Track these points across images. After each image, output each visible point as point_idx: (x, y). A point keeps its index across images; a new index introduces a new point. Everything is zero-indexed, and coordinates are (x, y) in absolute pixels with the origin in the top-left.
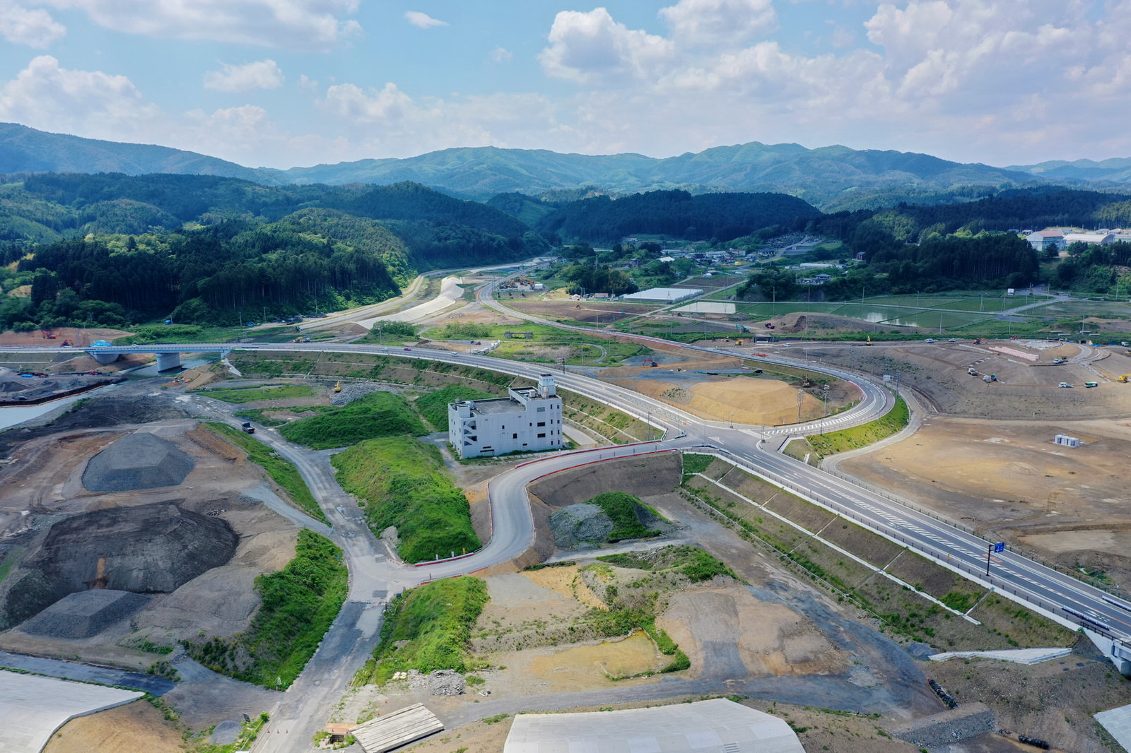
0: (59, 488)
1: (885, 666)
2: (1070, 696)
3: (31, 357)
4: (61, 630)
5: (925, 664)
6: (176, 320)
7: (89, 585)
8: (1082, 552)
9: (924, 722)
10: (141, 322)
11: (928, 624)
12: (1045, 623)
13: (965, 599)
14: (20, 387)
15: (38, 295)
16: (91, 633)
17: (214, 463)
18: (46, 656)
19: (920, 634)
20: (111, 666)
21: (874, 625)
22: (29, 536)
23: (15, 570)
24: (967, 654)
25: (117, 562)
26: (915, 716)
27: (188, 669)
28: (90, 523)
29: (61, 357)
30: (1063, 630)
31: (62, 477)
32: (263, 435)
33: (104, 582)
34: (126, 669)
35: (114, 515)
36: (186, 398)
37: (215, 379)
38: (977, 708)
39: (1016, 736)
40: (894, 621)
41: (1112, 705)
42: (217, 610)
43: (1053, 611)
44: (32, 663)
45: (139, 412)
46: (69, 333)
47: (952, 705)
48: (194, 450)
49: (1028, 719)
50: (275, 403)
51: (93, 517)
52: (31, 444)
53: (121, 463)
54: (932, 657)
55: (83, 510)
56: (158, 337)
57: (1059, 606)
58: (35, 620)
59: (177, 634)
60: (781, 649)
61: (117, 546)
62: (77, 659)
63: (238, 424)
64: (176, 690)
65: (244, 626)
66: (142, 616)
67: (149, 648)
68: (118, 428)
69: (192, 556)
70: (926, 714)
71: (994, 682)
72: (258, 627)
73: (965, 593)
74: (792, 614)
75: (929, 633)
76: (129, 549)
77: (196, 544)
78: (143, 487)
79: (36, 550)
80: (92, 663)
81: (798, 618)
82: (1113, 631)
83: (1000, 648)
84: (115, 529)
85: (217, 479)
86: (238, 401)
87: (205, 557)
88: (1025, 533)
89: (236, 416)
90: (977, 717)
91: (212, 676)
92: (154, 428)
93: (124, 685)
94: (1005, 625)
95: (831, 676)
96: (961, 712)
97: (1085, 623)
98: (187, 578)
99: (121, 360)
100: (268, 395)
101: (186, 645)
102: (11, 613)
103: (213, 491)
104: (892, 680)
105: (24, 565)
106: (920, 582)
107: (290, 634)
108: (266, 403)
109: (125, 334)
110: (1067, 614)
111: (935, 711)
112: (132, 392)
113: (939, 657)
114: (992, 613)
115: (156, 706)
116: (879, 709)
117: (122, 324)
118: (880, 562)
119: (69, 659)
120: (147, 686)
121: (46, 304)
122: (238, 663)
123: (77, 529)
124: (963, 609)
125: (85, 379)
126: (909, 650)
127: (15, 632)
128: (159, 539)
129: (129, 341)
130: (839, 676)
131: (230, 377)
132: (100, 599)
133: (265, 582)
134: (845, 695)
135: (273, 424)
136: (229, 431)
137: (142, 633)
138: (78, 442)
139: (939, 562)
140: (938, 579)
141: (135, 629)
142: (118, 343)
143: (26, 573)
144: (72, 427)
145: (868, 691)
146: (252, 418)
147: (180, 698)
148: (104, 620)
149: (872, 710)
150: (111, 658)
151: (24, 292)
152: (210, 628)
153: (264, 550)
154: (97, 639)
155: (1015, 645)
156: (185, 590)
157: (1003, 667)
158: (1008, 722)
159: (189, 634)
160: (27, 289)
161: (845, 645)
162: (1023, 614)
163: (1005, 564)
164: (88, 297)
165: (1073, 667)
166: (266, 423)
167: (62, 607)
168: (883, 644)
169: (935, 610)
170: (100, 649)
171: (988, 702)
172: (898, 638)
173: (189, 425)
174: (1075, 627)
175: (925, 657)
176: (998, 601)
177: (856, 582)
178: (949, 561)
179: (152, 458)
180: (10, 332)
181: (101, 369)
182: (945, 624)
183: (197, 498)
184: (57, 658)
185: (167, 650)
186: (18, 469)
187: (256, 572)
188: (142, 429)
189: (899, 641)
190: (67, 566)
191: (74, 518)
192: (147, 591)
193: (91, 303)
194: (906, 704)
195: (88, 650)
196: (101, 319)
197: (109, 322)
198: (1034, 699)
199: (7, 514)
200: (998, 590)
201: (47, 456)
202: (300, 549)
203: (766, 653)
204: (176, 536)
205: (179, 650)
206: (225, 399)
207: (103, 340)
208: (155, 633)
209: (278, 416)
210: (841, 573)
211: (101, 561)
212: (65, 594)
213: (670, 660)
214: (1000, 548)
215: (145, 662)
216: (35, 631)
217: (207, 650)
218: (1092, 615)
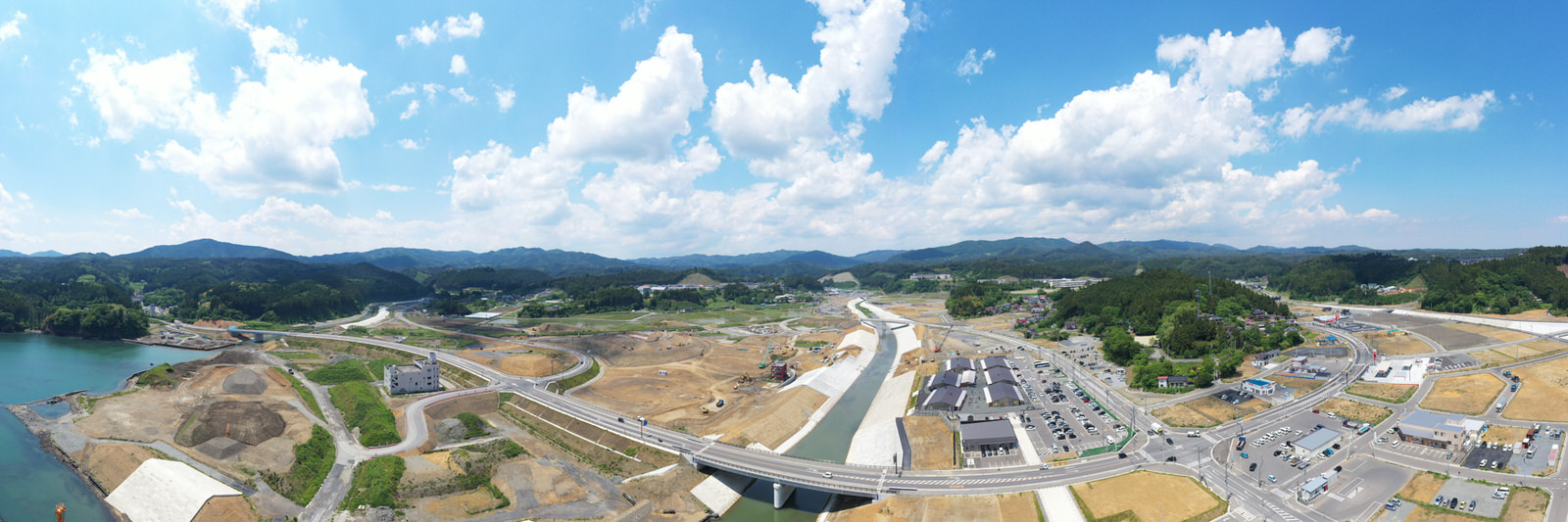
0: (214, 389)
1: (603, 491)
2: (680, 484)
3: (207, 331)
4: (210, 452)
5: (620, 486)
6: (262, 320)
7: (223, 435)
8: (675, 420)
9: (624, 515)
10: (249, 319)
11: (619, 466)
12: (667, 454)
13: (634, 450)
14: (203, 343)
15: (212, 307)
16: (222, 458)
17: (276, 387)
18: (205, 463)
19: (616, 472)
20: (229, 476)
21: (595, 471)
22: (202, 407)
23: (196, 421)
24: (638, 477)
25: (235, 426)
26: (619, 514)
27: (262, 486)
28: (225, 406)
29: (218, 332)
30: (674, 456)
31: (215, 384)
32: (297, 375)
33: (229, 434)
34: (235, 478)
35: (234, 404)
36: (265, 355)
37: (277, 348)
38: (645, 502)
39: (662, 511)
40: (605, 467)
41: (696, 485)
42: (275, 458)
43: (669, 448)
44: (198, 465)
45: (246, 359)
46: (222, 322)
47: (634, 504)
48: (268, 379)
49: (666, 501)
50: (303, 361)
51: (227, 403)
52: (205, 367)
53: (238, 381)
54: (623, 482)
55: (223, 400)
56: (255, 327)
57: (671, 445)
58: (201, 445)
59: (257, 467)
60: (554, 490)
61: (235, 419)
62: (216, 468)
63: (287, 369)
64: (256, 495)
65: (287, 469)
66: (243, 454)
67: (245, 471)
68: (237, 365)
69: (265, 430)
70: (623, 511)
71: (650, 487)
72: (294, 470)
73: (634, 447)
74: (557, 471)
75: (620, 470)
76: (240, 421)
77: (268, 424)
78: (246, 393)
79: (204, 415)
80: (222, 472)
81: (561, 473)
82: (692, 451)
83: (650, 471)
84: (235, 411)
85: (278, 394)
86: (286, 358)
87: (271, 431)
88: (653, 416)
89: (286, 365)
90: (645, 506)
91: (272, 492)
92: (252, 367)
93: (234, 486)
94: (651, 459)
95: (579, 500)
96: (638, 506)
97: (682, 450)
98: (262, 440)
99: (238, 335)
100: (300, 357)
101: (262, 474)
102: (193, 440)
103: (275, 400)
104: (607, 498)
105: (199, 420)
106: (614, 446)
107: (308, 477)
108: (299, 361)
109: (242, 324)
110: (675, 448)
111: (627, 508)
112: (244, 350)
113: (626, 481)
114: (645, 455)
115: (247, 501)
116: (602, 513)
117: (241, 320)
118: (595, 439)
119: (213, 468)
120: (243, 490)
121: (215, 310)
122: (284, 488)
123: (220, 408)
124: (633, 455)
125: (226, 342)
126: (612, 481)
127: (194, 449)
128: (253, 419)
129: (244, 328)
130: (583, 500)
131: (283, 347)
132: (227, 442)
133: (297, 448)
134: (586, 509)
135: (302, 371)
136: (283, 372)
137: (243, 463)
138: (223, 369)
139: (622, 435)
140: (622, 443)
141: (240, 461)
142: (239, 328)
143: (200, 423)
144: (221, 362)
145: (596, 505)
146: (293, 367)
147: (258, 500)
148: (228, 453)
149: (599, 515)
150: (229, 472)
151: (207, 305)
152: (273, 467)
153: (297, 432)
154: (224, 461)
155: (656, 468)
156: (262, 446)
157: (653, 479)
158: (658, 505)
159: (263, 468)
160: (209, 303)
161: (584, 484)
162: (658, 452)
163: (648, 431)
164: (229, 308)
165: (679, 472)
166: (299, 370)
167: (212, 442)
168: (600, 480)
169: (621, 458)
170: (225, 466)
171: (649, 498)
172: (607, 476)
173: (267, 367)
174: (678, 453)
175: (620, 483)
176: (647, 448)
177: (586, 451)
178: (625, 434)
179: (250, 381)
180: (201, 320)
181: (232, 338)
182: (627, 464)
183: (269, 402)
184: (209, 466)
185: (253, 474)
186: (199, 378)
187: (293, 443)
188: (247, 367)
189: (607, 477)
190: (216, 424)
191: (219, 403)
192: (246, 442)
193: (230, 310)
194: (614, 508)
195: (220, 466)
196: (234, 317)
197: (237, 319)
198: (667, 491)
199: (194, 396)
200: (647, 443)
201: (210, 373)
202: (313, 433)
203: (547, 492)
204: (259, 419)
205: (258, 475)
206: (281, 357)
207: (234, 326)
208: (249, 465)
209: (304, 367)
210: (578, 447)
211: (228, 425)
212: (214, 437)
213: (499, 502)
214: (645, 423)
215: (244, 477)
216: (201, 450)
217: (270, 478)
218: (684, 446)
